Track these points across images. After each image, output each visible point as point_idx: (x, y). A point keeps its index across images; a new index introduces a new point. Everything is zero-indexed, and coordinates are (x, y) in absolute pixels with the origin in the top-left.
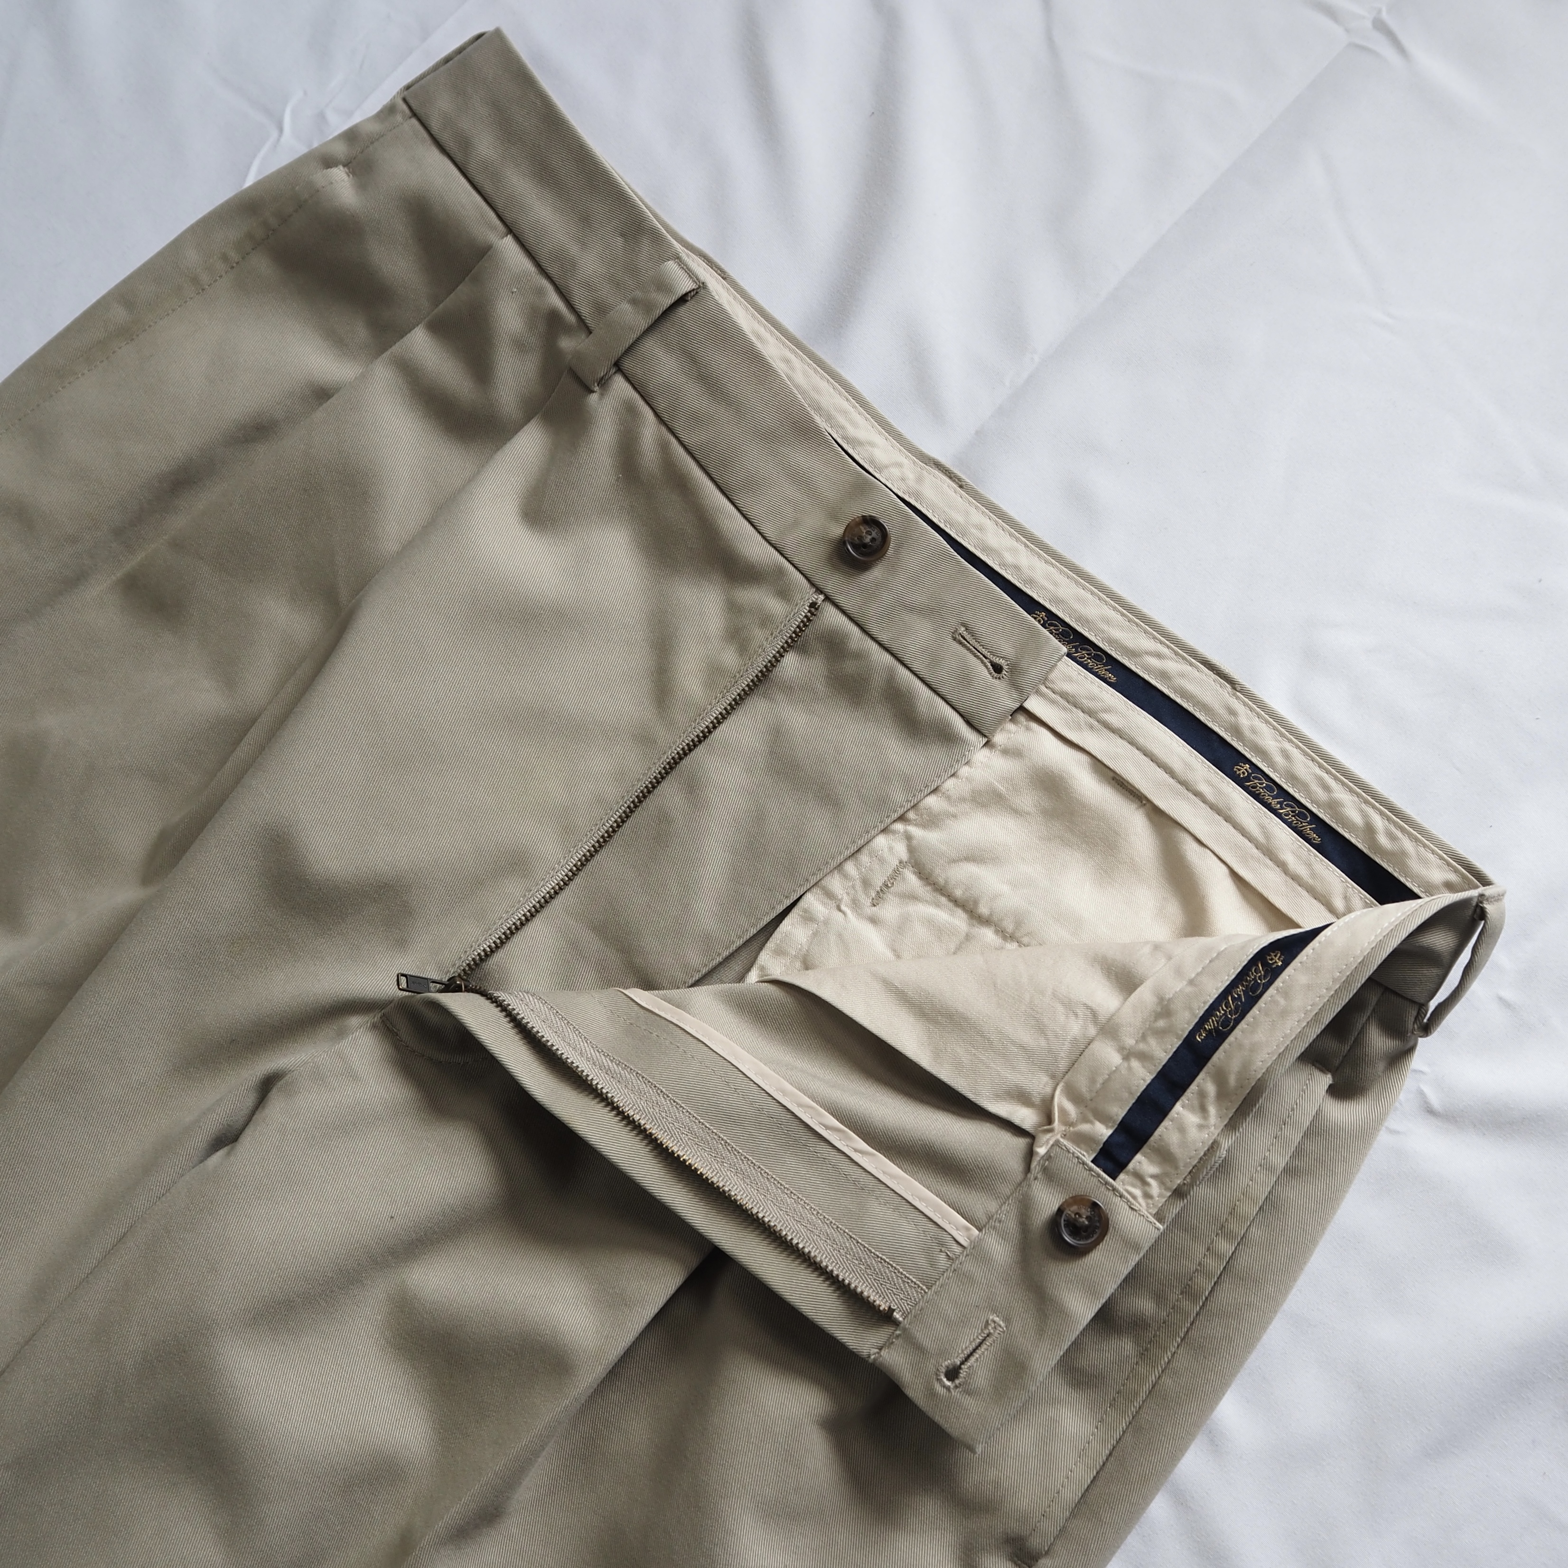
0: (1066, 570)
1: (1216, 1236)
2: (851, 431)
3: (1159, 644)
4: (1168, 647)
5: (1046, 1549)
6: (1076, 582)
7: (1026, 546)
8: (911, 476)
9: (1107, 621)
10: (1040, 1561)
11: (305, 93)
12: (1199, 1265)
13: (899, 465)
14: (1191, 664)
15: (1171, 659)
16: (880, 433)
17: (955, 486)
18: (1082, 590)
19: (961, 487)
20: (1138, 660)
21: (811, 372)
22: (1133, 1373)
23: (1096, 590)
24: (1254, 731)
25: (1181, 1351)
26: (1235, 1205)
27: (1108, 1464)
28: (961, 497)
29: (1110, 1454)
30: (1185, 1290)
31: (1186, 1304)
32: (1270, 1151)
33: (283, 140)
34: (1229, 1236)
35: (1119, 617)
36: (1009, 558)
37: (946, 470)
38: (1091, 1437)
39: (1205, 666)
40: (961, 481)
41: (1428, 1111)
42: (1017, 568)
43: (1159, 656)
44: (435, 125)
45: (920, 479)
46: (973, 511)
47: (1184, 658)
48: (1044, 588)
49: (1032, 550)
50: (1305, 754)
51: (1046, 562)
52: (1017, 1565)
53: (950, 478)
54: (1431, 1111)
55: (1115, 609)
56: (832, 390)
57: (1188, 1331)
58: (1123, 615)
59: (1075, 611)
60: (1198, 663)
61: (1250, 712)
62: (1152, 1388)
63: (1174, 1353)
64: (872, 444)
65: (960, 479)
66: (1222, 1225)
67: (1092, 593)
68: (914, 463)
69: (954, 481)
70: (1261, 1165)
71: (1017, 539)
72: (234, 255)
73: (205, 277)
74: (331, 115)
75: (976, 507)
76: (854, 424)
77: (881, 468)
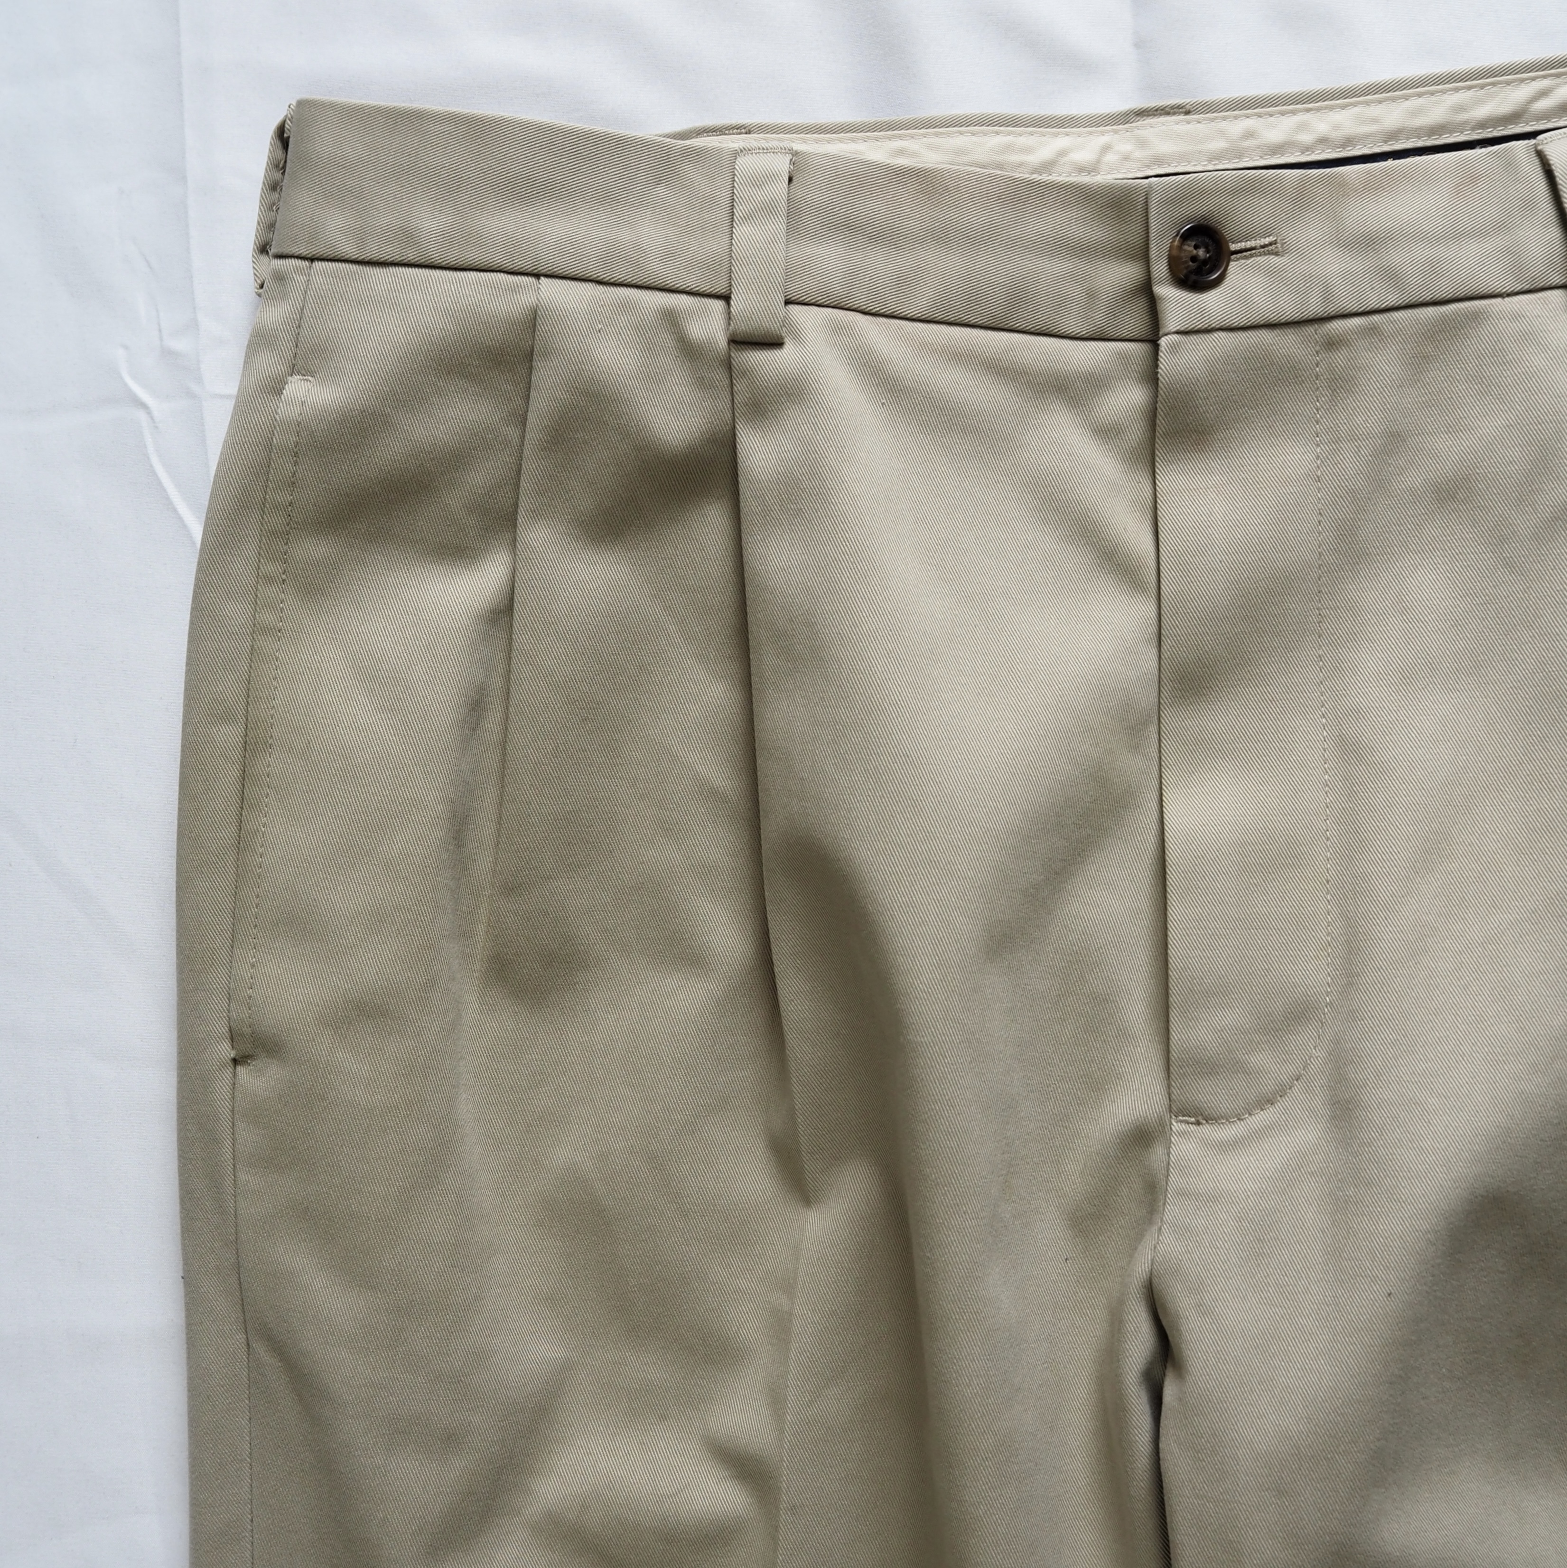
2: (1034, 159)
3: (1533, 82)
4: (1545, 77)
7: (1308, 110)
8: (1126, 147)
9: (1461, 108)
11: (126, 347)
13: (1107, 148)
15: (1558, 86)
16: (1056, 135)
17: (1182, 117)
19: (1187, 113)
20: (1529, 117)
28: (1199, 122)
33: (156, 414)
35: (1470, 93)
36: (1306, 138)
37: (1157, 110)
40: (1182, 108)
42: (1323, 141)
43: (1543, 93)
44: (349, 249)
45: (1142, 143)
46: (1223, 125)
48: (1367, 136)
49: (1318, 109)
51: (1344, 107)
53: (1168, 114)
55: (1457, 90)
56: (974, 138)
59: (1420, 128)
64: (1063, 153)
65: (1179, 107)
67: (1420, 95)
68: (1116, 132)
69: (1174, 114)
71: (1294, 112)
72: (271, 568)
73: (268, 617)
74: (180, 345)
75: (1224, 119)
76: (1028, 150)
77: (1092, 169)
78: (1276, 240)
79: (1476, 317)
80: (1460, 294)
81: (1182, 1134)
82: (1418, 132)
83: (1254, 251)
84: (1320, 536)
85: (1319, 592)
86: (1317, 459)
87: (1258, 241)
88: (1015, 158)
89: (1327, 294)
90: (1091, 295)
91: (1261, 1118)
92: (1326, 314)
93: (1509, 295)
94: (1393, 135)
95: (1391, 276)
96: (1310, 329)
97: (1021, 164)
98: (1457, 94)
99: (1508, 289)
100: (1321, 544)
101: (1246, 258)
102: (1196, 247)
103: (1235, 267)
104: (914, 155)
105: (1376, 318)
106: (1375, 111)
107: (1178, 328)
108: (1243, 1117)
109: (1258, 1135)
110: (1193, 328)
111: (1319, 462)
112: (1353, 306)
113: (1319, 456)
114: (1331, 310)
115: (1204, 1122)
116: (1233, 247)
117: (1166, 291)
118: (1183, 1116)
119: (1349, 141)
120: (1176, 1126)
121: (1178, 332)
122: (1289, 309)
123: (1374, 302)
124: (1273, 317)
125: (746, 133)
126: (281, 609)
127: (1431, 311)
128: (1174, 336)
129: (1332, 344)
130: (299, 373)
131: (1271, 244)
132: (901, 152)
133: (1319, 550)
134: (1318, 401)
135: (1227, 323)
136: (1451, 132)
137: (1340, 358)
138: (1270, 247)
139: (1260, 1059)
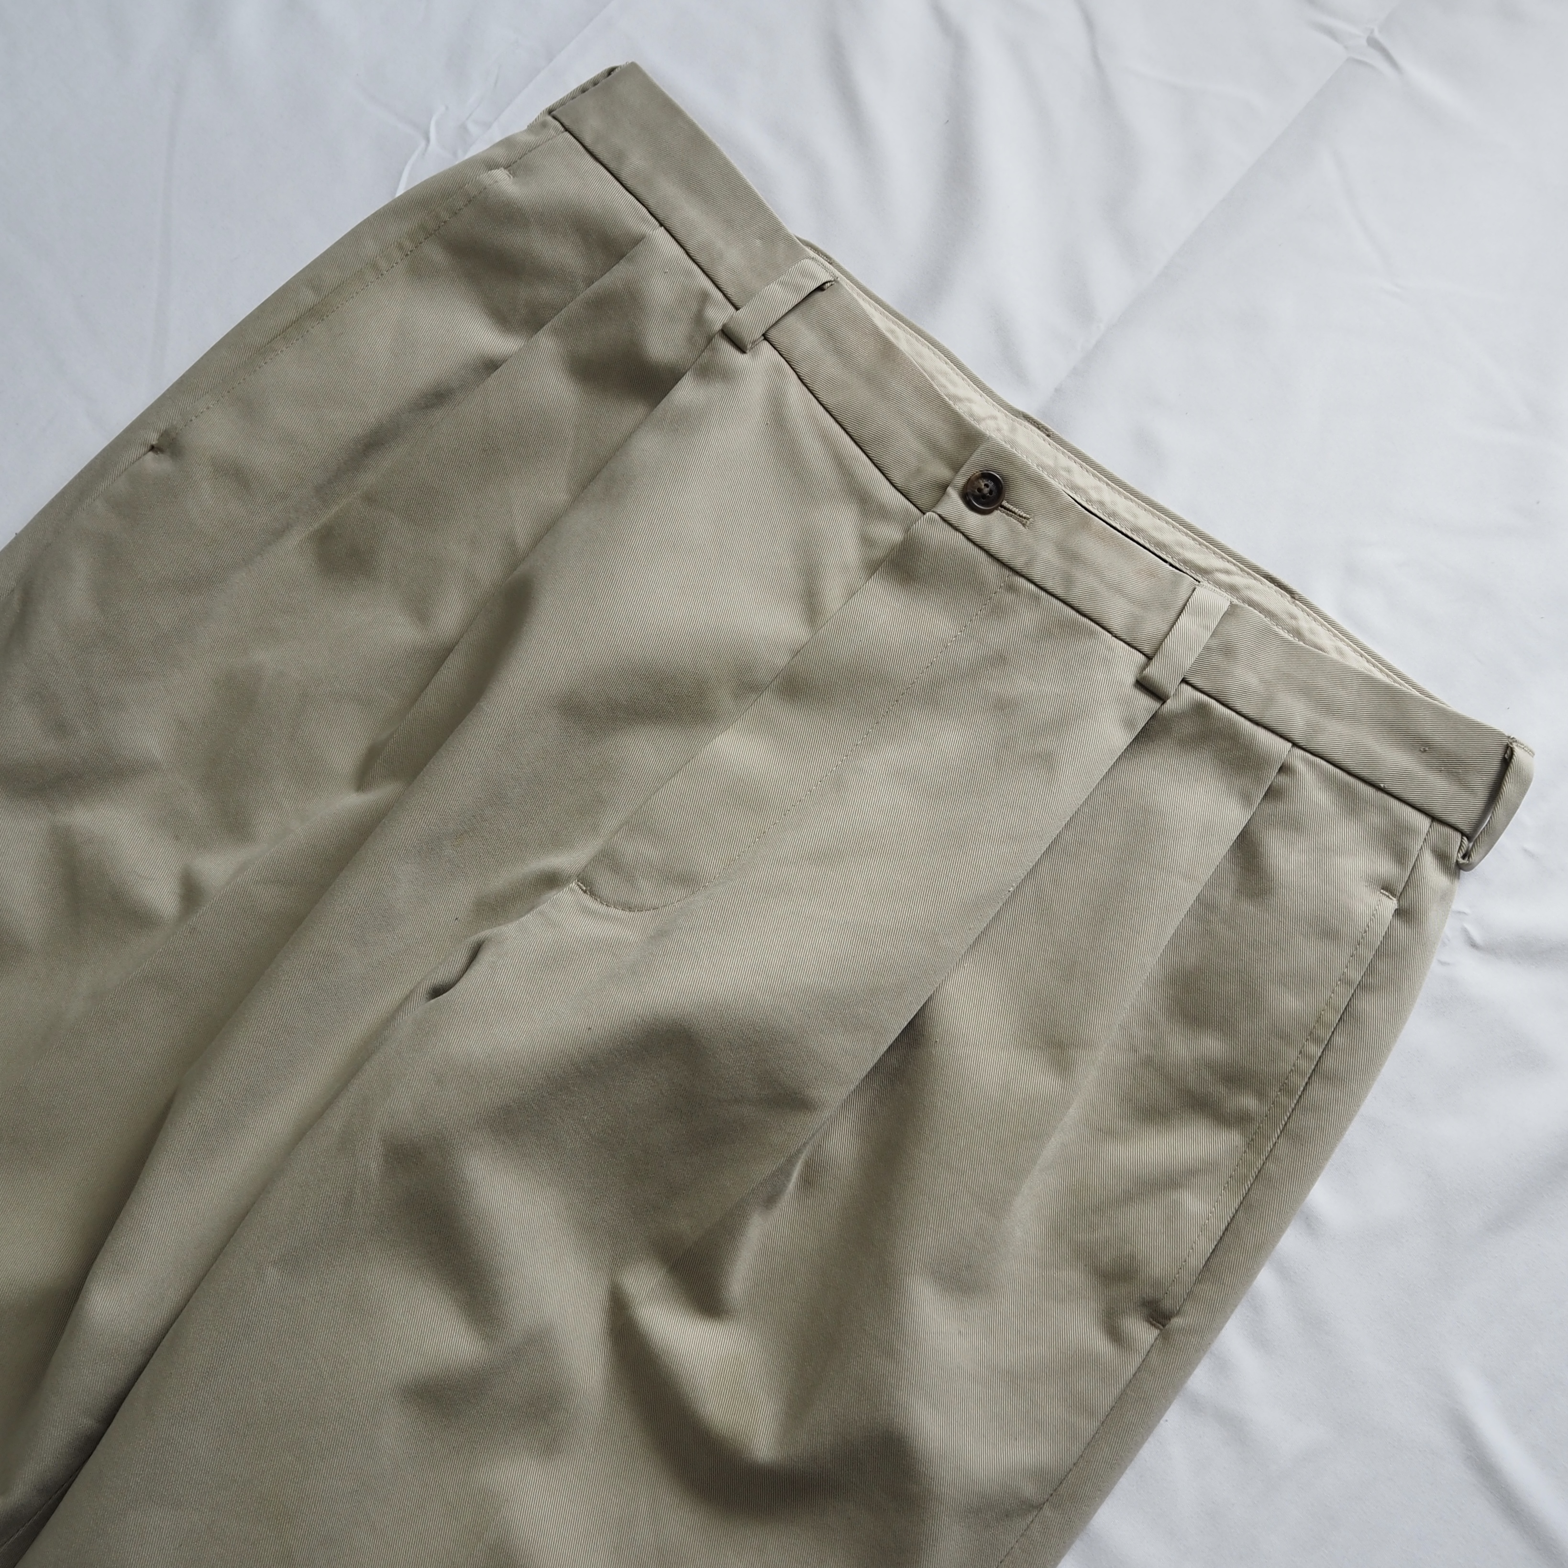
0: (1143, 504)
1: (1306, 1041)
2: (952, 390)
3: (1227, 563)
4: (1234, 565)
5: (1178, 1308)
6: (1153, 514)
7: (1108, 484)
8: (1005, 428)
9: (1182, 545)
10: (1172, 1320)
11: (447, 108)
12: (1293, 1066)
13: (994, 418)
14: (1255, 578)
15: (1238, 574)
16: (975, 391)
17: (1044, 435)
18: (1158, 520)
19: (1048, 436)
20: (1210, 576)
21: (913, 341)
22: (1242, 1160)
23: (1170, 520)
24: (1312, 631)
25: (1281, 1140)
26: (1321, 1014)
27: (1226, 1239)
28: (1049, 444)
29: (1226, 1229)
30: (1282, 1087)
31: (1284, 1099)
32: (1347, 967)
33: (430, 148)
34: (1317, 1040)
35: (1192, 542)
36: (1094, 496)
37: (1034, 422)
38: (1210, 1215)
39: (1267, 579)
40: (1048, 431)
41: (1472, 945)
42: (1101, 504)
43: (1227, 572)
44: (588, 139)
45: (1013, 430)
46: (1060, 456)
47: (1248, 574)
48: (1125, 520)
49: (1112, 488)
50: (1355, 651)
51: (1126, 498)
52: (1152, 1325)
53: (1039, 428)
54: (1474, 945)
55: (1187, 535)
56: (933, 355)
57: (1286, 1124)
58: (1194, 539)
60: (1262, 578)
61: (1307, 616)
62: (1258, 1173)
63: (1275, 1143)
64: (969, 400)
65: (1047, 430)
66: (1311, 1032)
67: (1167, 522)
68: (1006, 415)
69: (1042, 431)
70: (1340, 980)
71: (1100, 479)
72: (408, 244)
73: (383, 264)
74: (473, 128)
75: (1063, 453)
76: (954, 384)
77: (979, 420)
78: (1029, 518)
79: (1092, 633)
80: (1095, 616)
81: (572, 890)
82: (1151, 539)
83: (1014, 514)
84: (921, 674)
85: (896, 701)
86: (955, 637)
87: (1020, 512)
88: (943, 380)
89: (1029, 563)
90: (919, 471)
91: (619, 913)
92: (1020, 571)
93: (1116, 637)
94: (1138, 530)
95: (1069, 580)
96: (1007, 572)
97: (945, 387)
98: (1185, 537)
99: (1119, 634)
100: (918, 678)
101: (1007, 514)
102: (987, 486)
103: (997, 513)
104: (897, 338)
105: (1043, 594)
106: (1141, 513)
107: (942, 513)
108: (609, 905)
109: (607, 918)
110: (949, 520)
111: (954, 639)
112: (1037, 578)
113: (957, 636)
114: (1025, 571)
115: (589, 893)
116: (1005, 503)
117: (953, 495)
118: (582, 883)
119: (1114, 515)
120: (573, 885)
121: (940, 516)
122: (1005, 554)
123: (1049, 585)
124: (993, 551)
125: (829, 263)
126: (393, 267)
127: (1073, 613)
128: (936, 515)
129: (1011, 588)
130: (509, 171)
131: (1025, 518)
132: (892, 332)
133: (915, 680)
134: (981, 611)
135: (968, 533)
136: (1167, 553)
137: (1009, 598)
138: (1023, 520)
139: (644, 884)
